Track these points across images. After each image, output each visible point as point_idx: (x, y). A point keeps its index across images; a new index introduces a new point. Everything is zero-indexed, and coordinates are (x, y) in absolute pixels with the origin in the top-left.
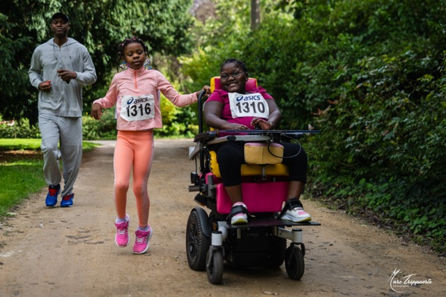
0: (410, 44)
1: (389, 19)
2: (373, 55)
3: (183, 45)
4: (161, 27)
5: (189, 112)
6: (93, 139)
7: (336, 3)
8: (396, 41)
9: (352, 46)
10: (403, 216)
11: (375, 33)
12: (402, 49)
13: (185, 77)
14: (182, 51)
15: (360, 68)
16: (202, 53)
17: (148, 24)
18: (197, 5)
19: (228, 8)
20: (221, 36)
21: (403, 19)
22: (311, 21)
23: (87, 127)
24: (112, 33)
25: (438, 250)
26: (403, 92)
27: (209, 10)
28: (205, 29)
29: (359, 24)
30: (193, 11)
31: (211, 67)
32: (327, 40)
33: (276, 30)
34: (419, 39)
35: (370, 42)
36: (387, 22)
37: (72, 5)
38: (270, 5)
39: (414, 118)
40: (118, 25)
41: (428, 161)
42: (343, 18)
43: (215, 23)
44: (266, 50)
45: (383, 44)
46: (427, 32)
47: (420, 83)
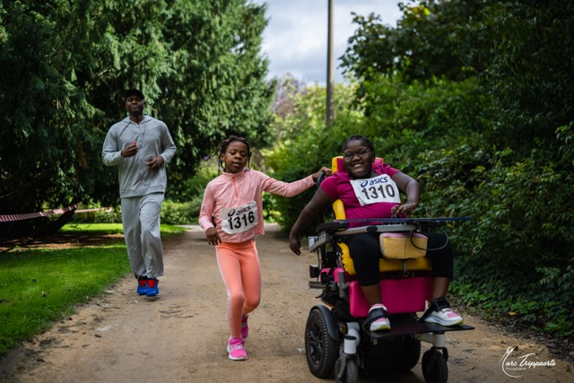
0: (466, 139)
1: (448, 117)
2: (433, 149)
3: (265, 139)
4: (245, 123)
5: (270, 199)
6: (184, 224)
7: (401, 103)
8: (453, 136)
9: (415, 141)
10: (458, 291)
11: (434, 129)
12: (459, 143)
13: (267, 168)
14: (264, 144)
15: (421, 160)
16: (282, 146)
17: (233, 119)
18: (278, 103)
19: (306, 106)
20: (299, 131)
21: (459, 117)
22: (379, 118)
23: (178, 213)
24: (201, 128)
25: (488, 320)
26: (459, 181)
27: (288, 108)
28: (285, 125)
29: (421, 122)
30: (274, 109)
31: (290, 158)
32: (392, 136)
33: (348, 126)
34: (473, 134)
35: (430, 137)
36: (445, 120)
37: (164, 102)
38: (342, 104)
39: (468, 204)
40: (206, 120)
41: (480, 242)
42: (407, 116)
43: (294, 119)
44: (339, 144)
45: (442, 139)
46: (479, 128)
47: (473, 174)
